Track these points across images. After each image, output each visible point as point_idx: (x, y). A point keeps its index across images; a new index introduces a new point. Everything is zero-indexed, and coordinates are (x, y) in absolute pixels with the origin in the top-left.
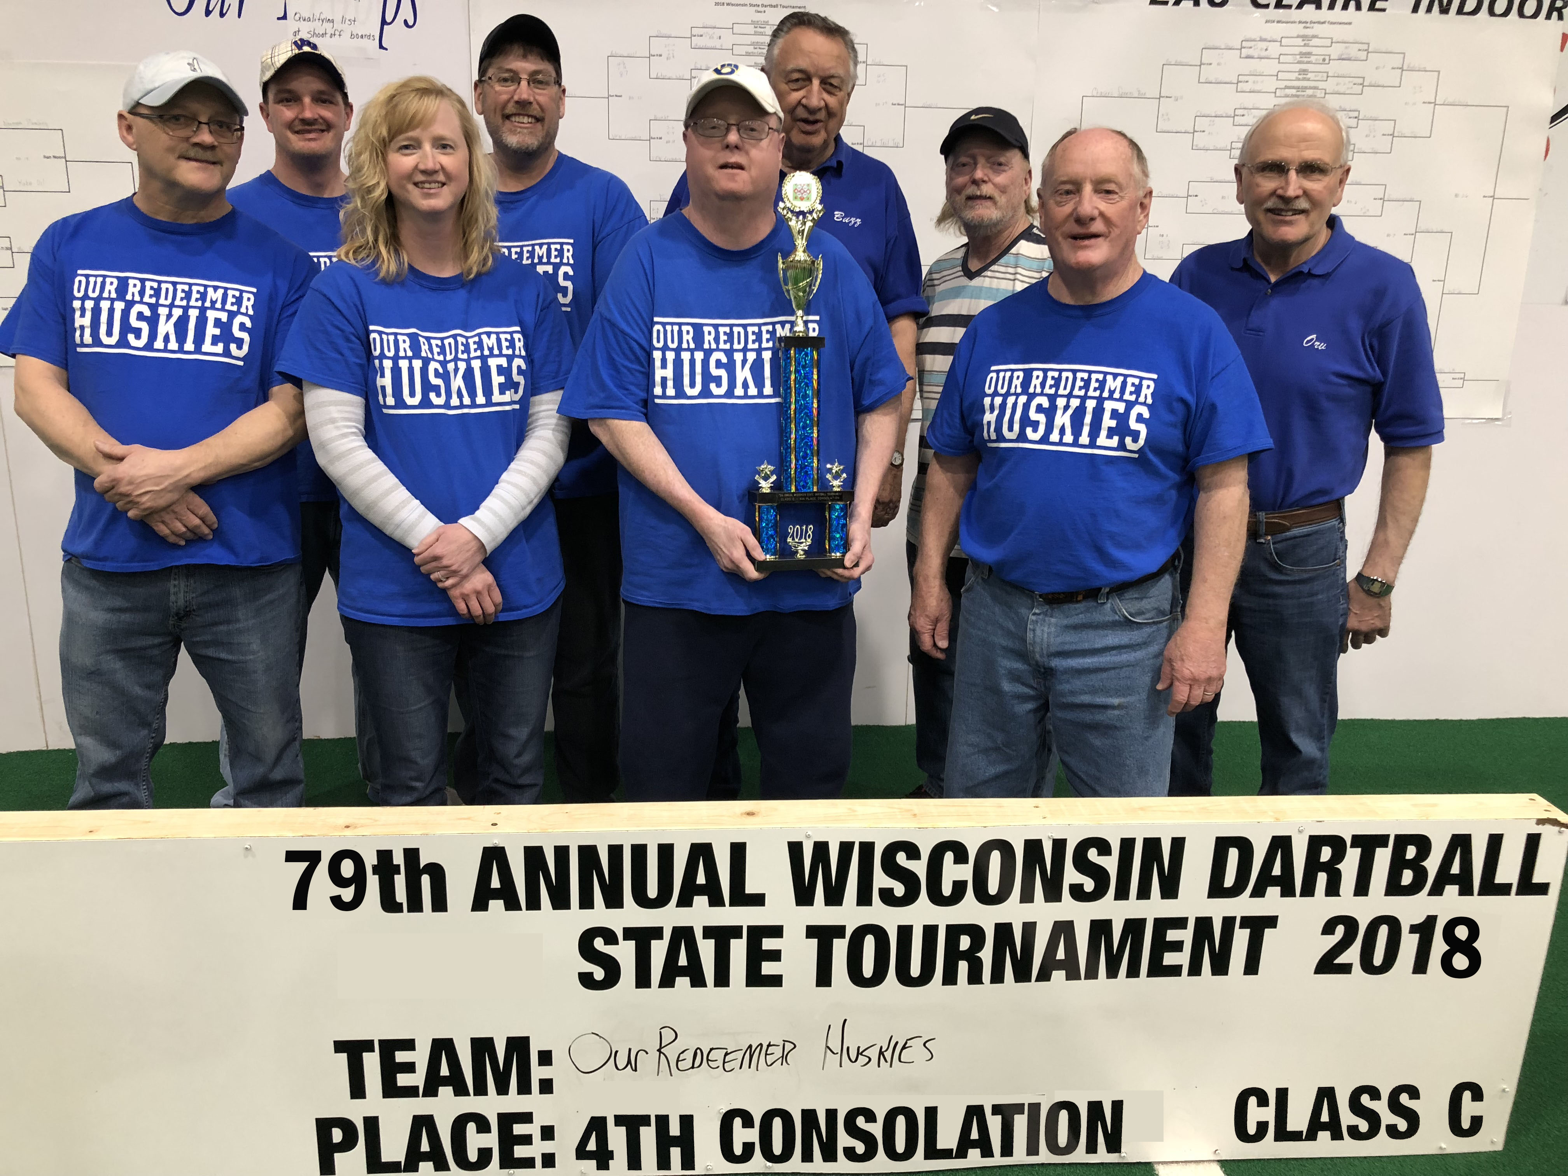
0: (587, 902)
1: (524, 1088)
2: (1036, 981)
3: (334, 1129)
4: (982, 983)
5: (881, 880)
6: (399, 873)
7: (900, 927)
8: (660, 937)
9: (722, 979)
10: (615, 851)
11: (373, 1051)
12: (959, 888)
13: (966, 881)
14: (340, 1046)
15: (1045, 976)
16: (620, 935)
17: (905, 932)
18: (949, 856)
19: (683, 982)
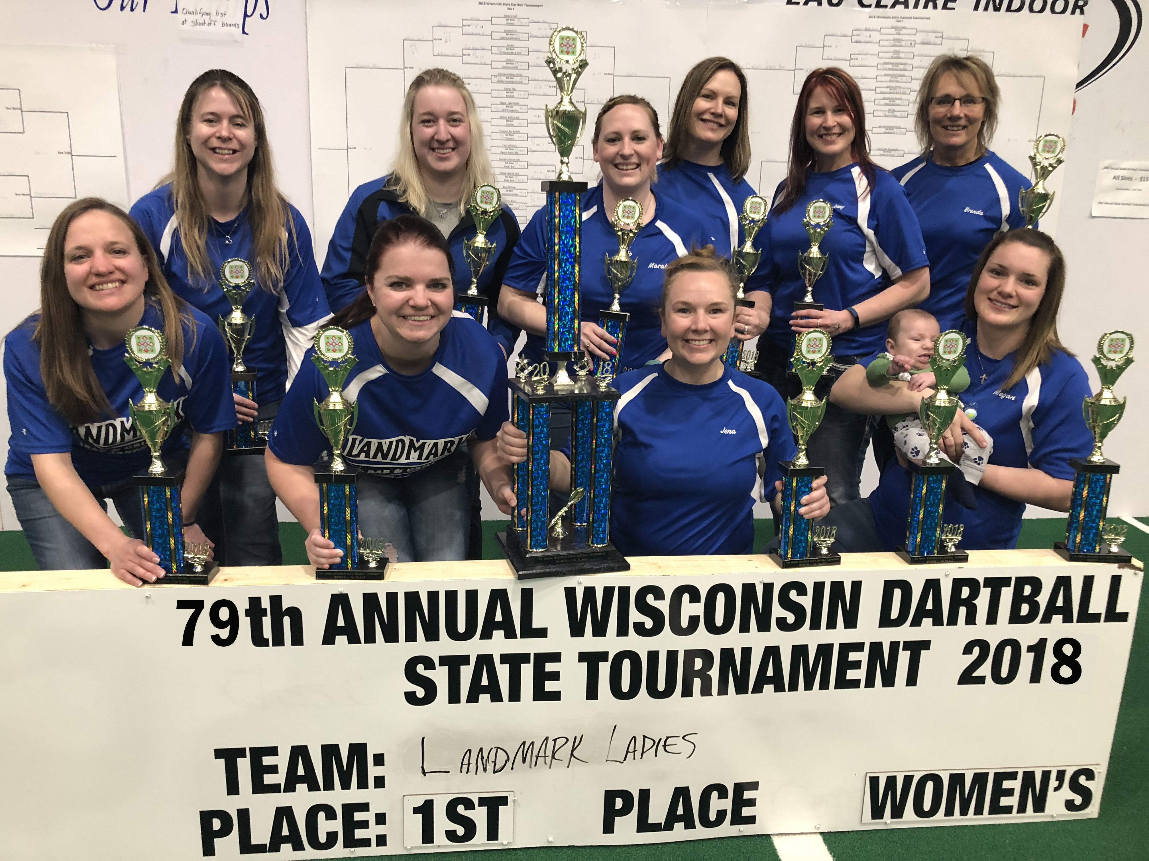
0: (411, 637)
1: (363, 784)
2: (752, 693)
3: (214, 820)
4: (711, 695)
5: (635, 616)
6: (266, 615)
7: (649, 652)
8: (468, 663)
9: (515, 695)
10: (433, 596)
11: (245, 756)
12: (694, 621)
13: (699, 616)
14: (219, 753)
15: (758, 689)
16: (437, 662)
17: (653, 656)
18: (686, 597)
19: (485, 698)
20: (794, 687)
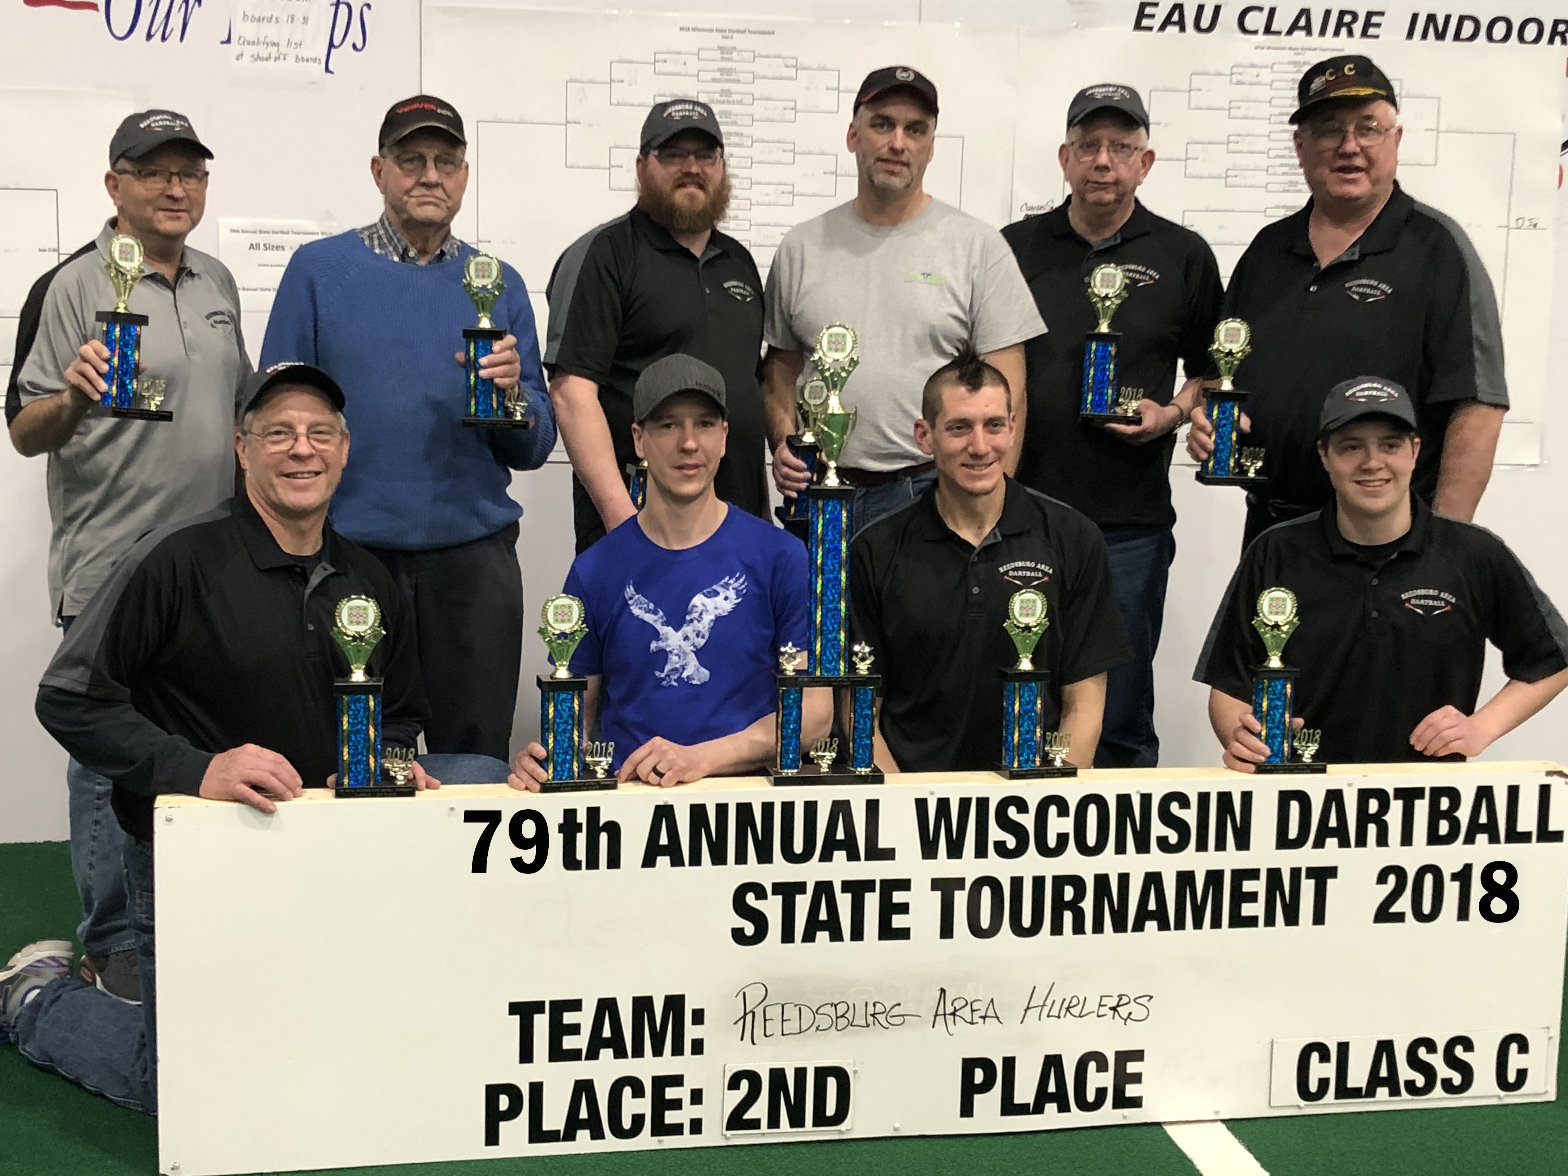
0: (741, 858)
1: (678, 1049)
2: (1132, 931)
3: (500, 1095)
4: (1085, 933)
6: (581, 832)
7: (1012, 879)
10: (768, 809)
11: (543, 1012)
13: (1068, 833)
14: (514, 1008)
20: (1180, 925)
